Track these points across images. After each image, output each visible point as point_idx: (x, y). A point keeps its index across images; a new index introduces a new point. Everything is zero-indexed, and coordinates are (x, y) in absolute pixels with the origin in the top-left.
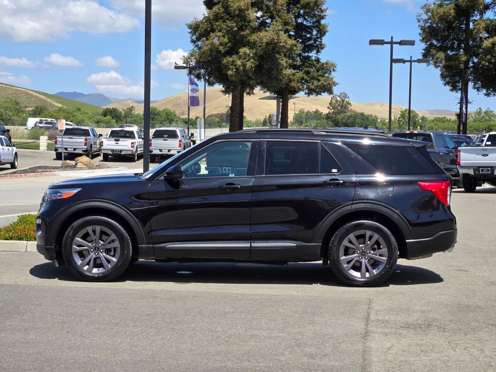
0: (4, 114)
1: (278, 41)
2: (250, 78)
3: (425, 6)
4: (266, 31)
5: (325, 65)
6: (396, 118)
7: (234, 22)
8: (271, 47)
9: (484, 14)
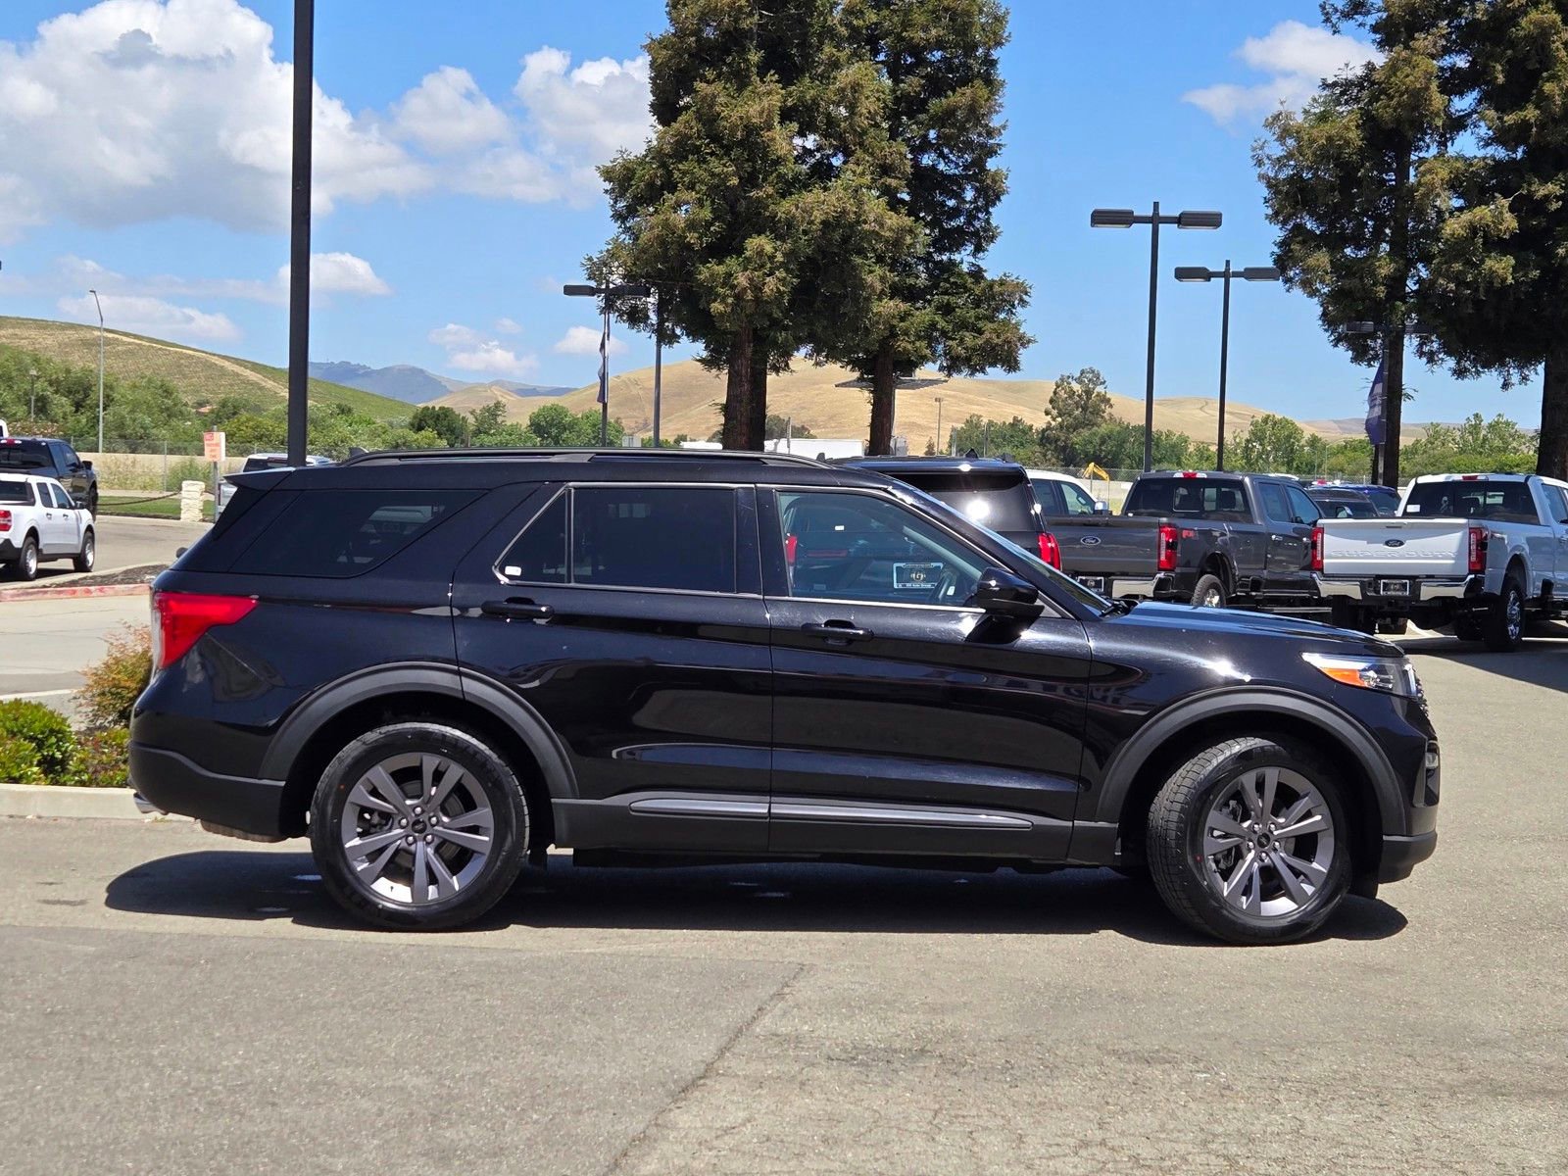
0: (128, 422)
1: (860, 216)
2: (775, 324)
3: (1276, 118)
4: (825, 189)
5: (997, 288)
6: (1238, 440)
7: (731, 160)
8: (837, 236)
9: (1449, 144)
